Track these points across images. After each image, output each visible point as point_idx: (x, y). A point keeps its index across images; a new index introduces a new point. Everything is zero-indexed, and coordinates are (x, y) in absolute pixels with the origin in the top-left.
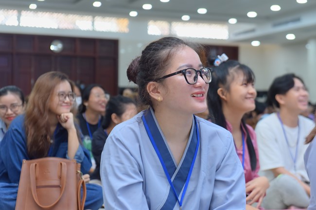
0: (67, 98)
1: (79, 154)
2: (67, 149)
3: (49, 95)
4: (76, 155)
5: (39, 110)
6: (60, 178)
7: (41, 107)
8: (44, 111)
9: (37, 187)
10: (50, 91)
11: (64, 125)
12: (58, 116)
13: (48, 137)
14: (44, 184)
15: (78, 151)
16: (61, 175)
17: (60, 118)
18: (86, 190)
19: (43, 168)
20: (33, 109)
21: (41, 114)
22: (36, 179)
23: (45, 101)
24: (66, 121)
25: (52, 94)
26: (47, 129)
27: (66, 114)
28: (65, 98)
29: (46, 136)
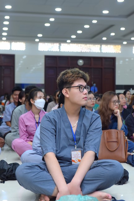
0: (117, 103)
1: (123, 128)
2: (117, 125)
3: (109, 102)
4: (121, 128)
5: (105, 109)
6: (117, 138)
7: (106, 107)
8: (107, 109)
9: (108, 142)
10: (109, 101)
11: (116, 115)
12: (113, 111)
13: (109, 120)
14: (110, 141)
15: (122, 126)
16: (118, 137)
17: (114, 112)
18: (128, 144)
19: (110, 134)
20: (102, 108)
21: (106, 111)
22: (107, 138)
23: (108, 105)
24: (116, 113)
25: (111, 102)
26: (109, 117)
27: (117, 110)
28: (116, 103)
29: (108, 120)
